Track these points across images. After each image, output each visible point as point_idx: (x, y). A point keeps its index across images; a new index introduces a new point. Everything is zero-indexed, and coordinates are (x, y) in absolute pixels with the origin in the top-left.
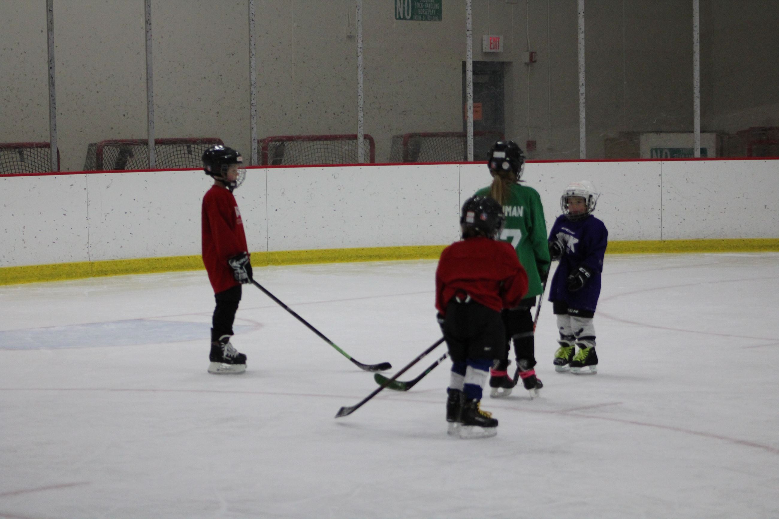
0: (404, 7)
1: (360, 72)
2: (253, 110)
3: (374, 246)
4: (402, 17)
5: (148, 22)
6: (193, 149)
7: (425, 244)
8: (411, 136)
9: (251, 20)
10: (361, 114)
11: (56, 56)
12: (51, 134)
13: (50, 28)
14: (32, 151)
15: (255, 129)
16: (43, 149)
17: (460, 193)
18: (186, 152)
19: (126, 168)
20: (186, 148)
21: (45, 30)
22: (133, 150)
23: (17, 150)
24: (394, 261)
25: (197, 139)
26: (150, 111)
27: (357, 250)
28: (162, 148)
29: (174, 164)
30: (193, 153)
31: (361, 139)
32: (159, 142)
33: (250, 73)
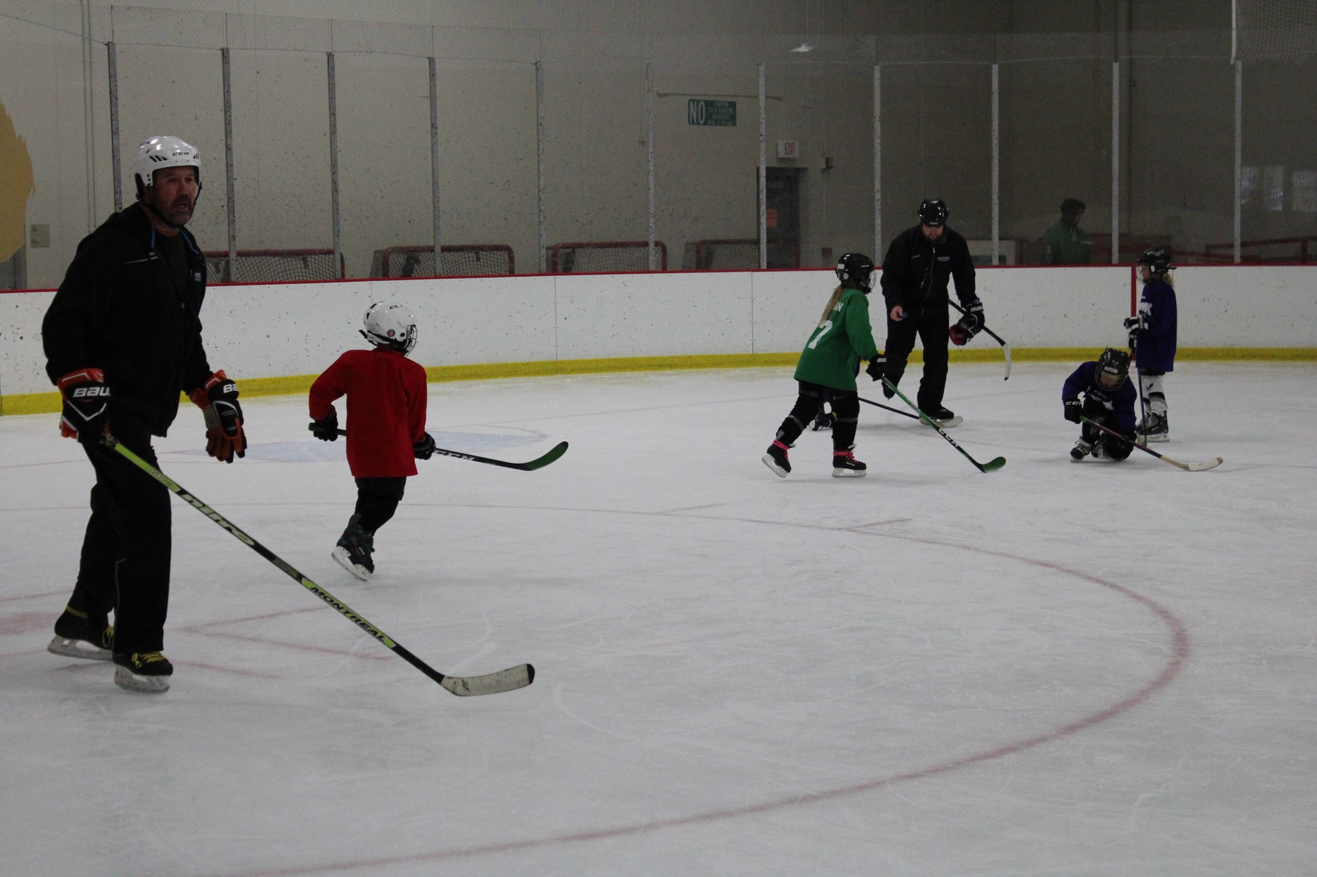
0: (697, 113)
1: (651, 178)
2: (542, 216)
3: (666, 355)
4: (695, 122)
5: (434, 126)
6: (481, 256)
7: (717, 353)
8: (704, 243)
9: (539, 124)
10: (652, 220)
11: (340, 160)
12: (334, 241)
13: (333, 132)
14: (316, 257)
15: (544, 236)
16: (328, 256)
17: (752, 301)
18: (475, 259)
19: (413, 275)
20: (474, 255)
21: (328, 135)
22: (420, 257)
23: (301, 257)
24: (685, 370)
25: (485, 246)
26: (436, 217)
27: (648, 359)
28: (449, 256)
29: (462, 272)
30: (482, 260)
31: (652, 245)
32: (446, 249)
33: (539, 178)
